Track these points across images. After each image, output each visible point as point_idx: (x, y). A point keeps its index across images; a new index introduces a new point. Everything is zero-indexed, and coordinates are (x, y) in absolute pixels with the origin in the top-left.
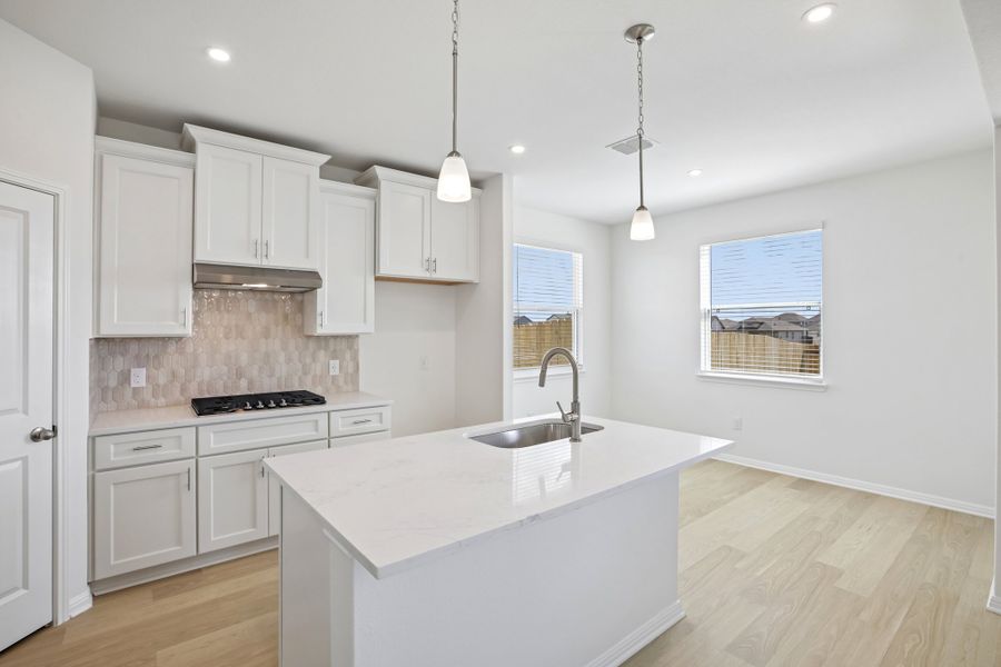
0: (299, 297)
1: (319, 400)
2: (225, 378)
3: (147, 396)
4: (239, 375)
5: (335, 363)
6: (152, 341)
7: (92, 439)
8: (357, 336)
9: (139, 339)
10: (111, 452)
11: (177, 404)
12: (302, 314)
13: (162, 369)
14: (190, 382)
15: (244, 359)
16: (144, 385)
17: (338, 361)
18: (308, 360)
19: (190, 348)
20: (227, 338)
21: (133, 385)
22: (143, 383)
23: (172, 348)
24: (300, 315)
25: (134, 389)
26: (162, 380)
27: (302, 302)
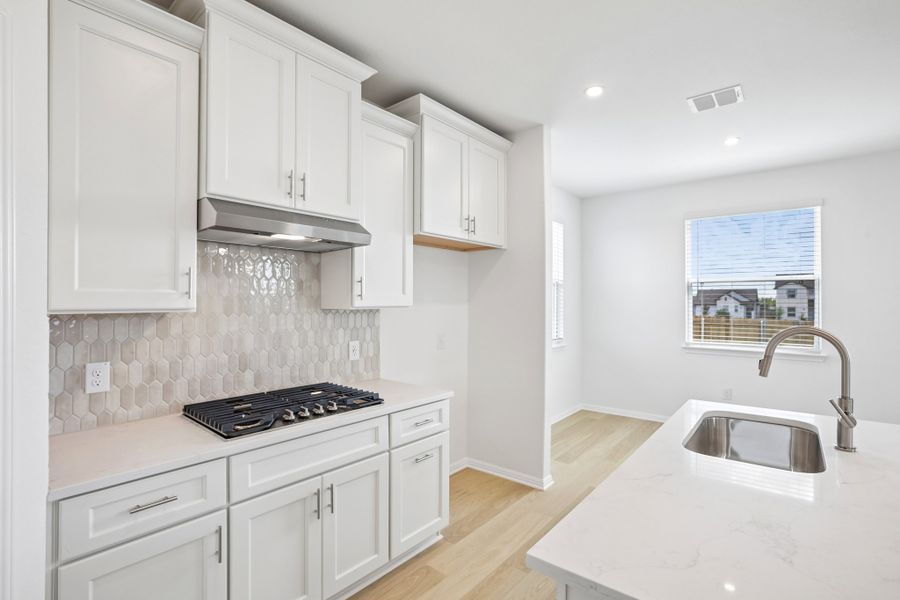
0: (314, 259)
1: (372, 400)
2: (226, 370)
3: (113, 405)
4: (244, 367)
5: (355, 344)
6: (121, 319)
7: (55, 506)
8: (378, 311)
9: (98, 317)
10: (89, 524)
11: (157, 413)
12: (319, 281)
13: (135, 362)
14: (176, 378)
15: (250, 343)
16: (107, 388)
17: (357, 343)
18: (326, 342)
19: (175, 329)
20: (228, 312)
21: (90, 389)
22: (105, 386)
23: (150, 330)
24: (315, 281)
25: (90, 395)
26: (136, 379)
27: (319, 266)
